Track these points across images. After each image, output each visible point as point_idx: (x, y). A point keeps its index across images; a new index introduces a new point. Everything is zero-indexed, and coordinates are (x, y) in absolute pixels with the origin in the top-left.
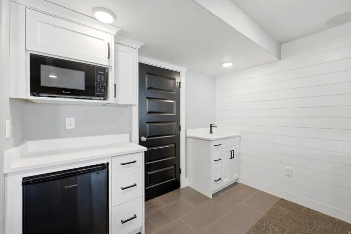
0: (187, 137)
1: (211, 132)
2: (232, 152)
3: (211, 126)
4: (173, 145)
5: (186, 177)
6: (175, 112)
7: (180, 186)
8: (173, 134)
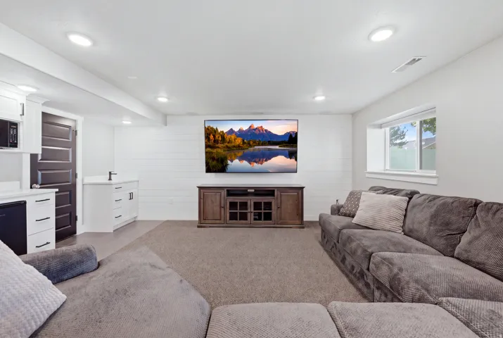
0: (83, 185)
1: (110, 179)
2: (131, 194)
3: (110, 173)
4: (68, 193)
5: (83, 224)
6: (71, 160)
7: (76, 233)
8: (68, 182)
